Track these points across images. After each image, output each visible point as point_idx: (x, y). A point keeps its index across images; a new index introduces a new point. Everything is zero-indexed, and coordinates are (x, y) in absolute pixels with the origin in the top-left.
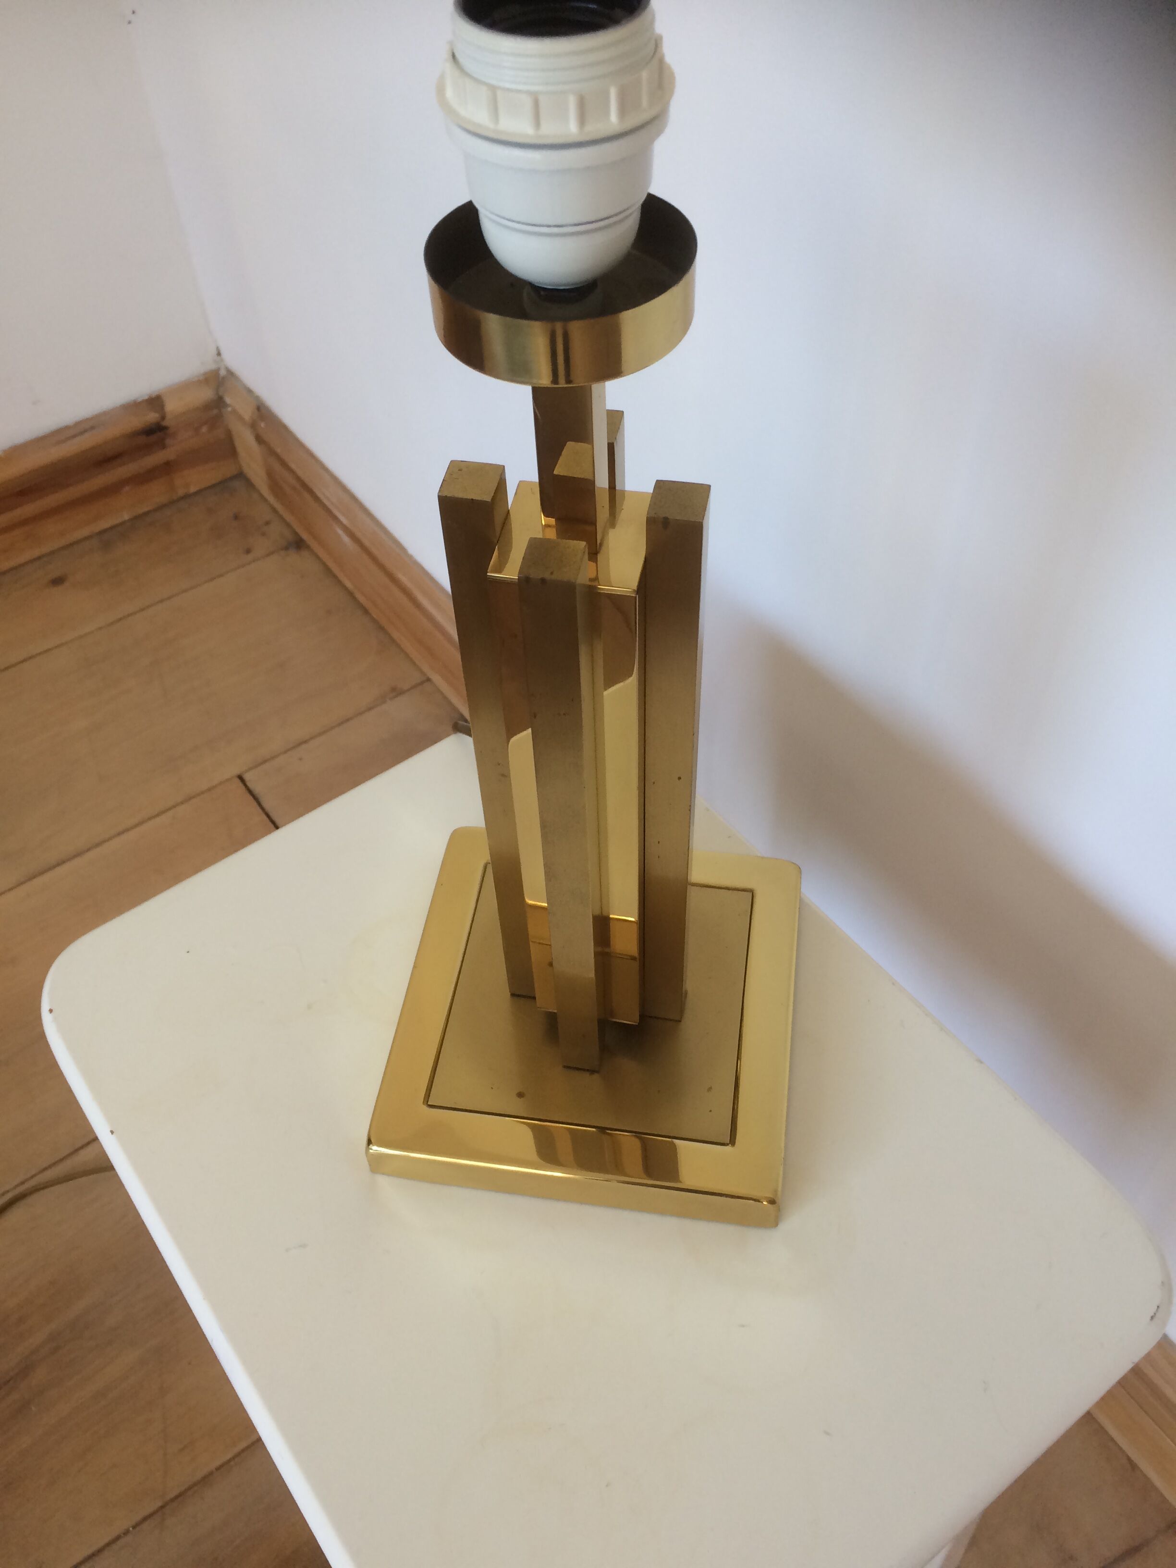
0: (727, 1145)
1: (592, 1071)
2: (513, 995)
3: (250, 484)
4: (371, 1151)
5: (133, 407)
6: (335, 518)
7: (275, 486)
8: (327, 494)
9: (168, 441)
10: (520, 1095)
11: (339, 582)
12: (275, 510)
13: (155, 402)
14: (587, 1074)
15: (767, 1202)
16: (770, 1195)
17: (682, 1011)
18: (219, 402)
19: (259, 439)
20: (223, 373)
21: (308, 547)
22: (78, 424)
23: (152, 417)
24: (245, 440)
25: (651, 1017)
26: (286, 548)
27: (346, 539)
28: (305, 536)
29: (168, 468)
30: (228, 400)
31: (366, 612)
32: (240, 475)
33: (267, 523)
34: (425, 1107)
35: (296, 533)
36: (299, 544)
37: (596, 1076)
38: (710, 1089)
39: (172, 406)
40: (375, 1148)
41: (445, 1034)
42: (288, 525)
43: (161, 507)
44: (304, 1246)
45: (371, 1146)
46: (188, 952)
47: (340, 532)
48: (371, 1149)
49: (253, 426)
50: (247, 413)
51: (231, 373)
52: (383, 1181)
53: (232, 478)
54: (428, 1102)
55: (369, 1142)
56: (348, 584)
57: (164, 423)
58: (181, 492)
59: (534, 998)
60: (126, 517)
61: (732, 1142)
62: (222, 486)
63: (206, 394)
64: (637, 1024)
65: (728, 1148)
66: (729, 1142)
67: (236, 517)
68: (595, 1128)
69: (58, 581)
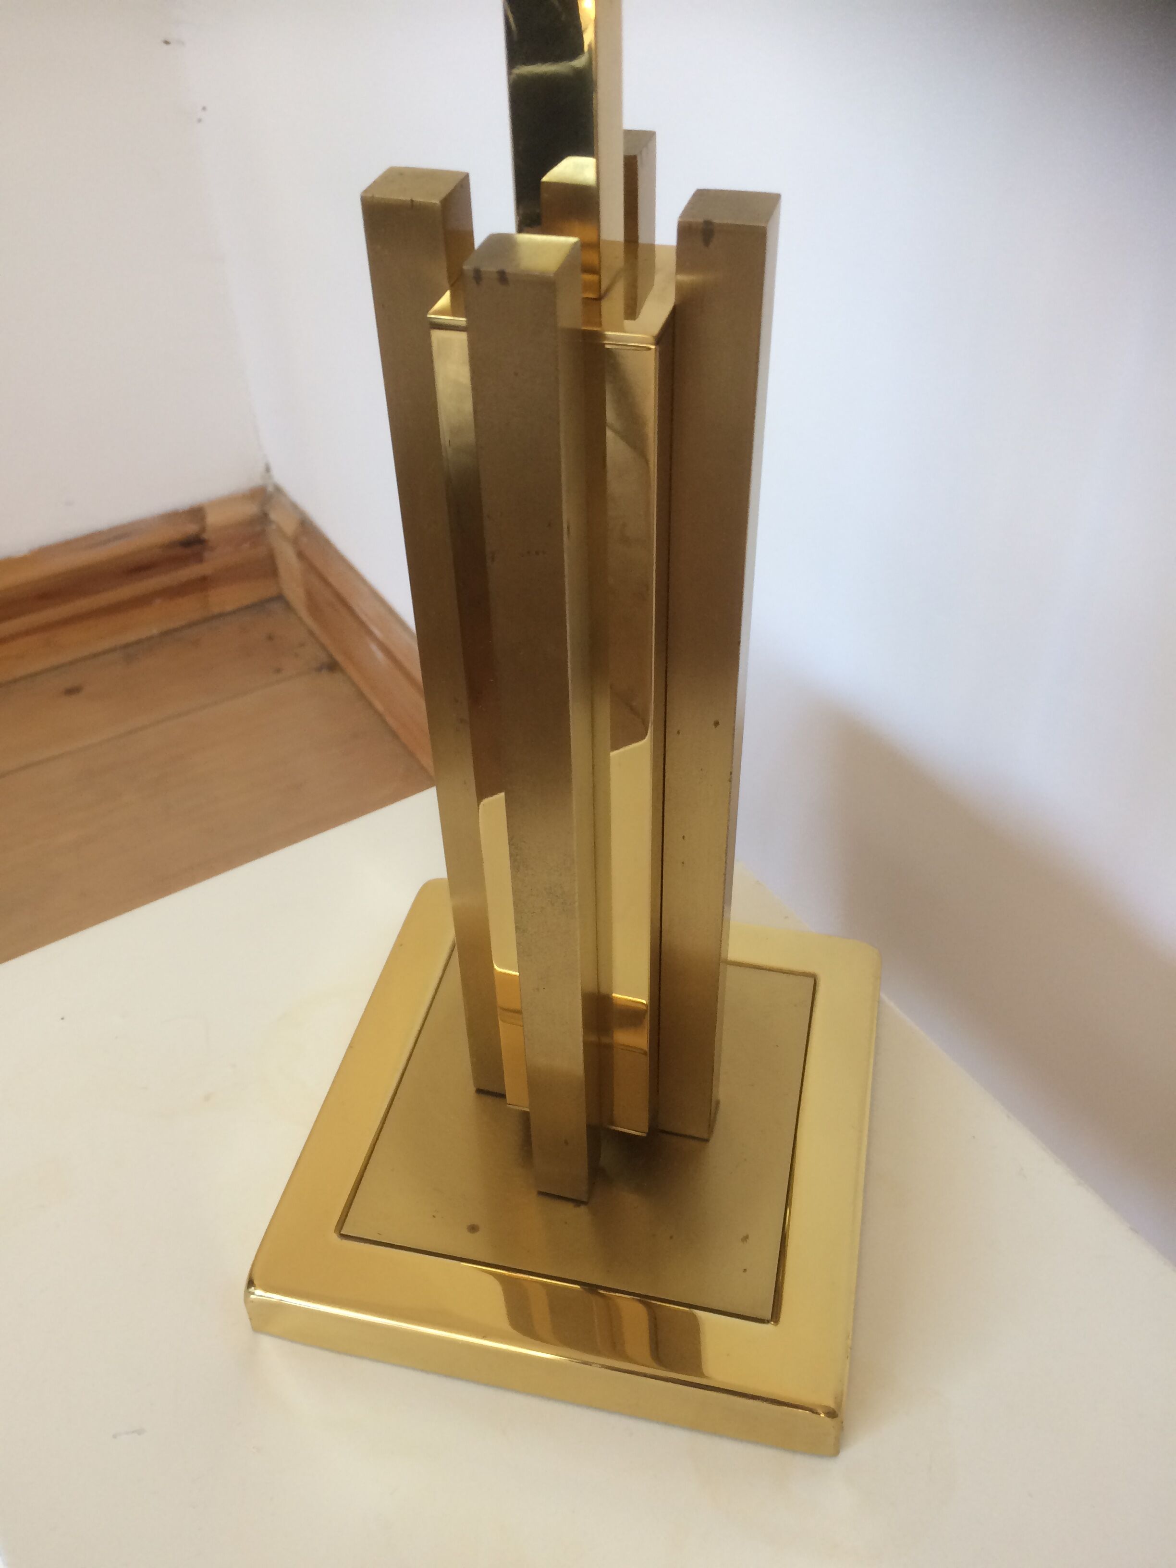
0: (768, 1322)
1: (578, 1202)
2: (479, 1091)
3: (288, 607)
4: (252, 1296)
5: (172, 517)
6: (370, 633)
7: (314, 607)
8: (364, 608)
9: (207, 555)
10: (473, 1229)
11: (370, 705)
12: (311, 633)
13: (196, 513)
14: (570, 1206)
15: (824, 1413)
16: (831, 1403)
17: (711, 1127)
18: (263, 518)
19: (301, 555)
20: (270, 489)
21: (342, 671)
22: (111, 530)
23: (191, 528)
24: (287, 556)
25: (667, 1133)
26: (319, 669)
27: (380, 655)
28: (339, 658)
29: (203, 584)
30: (273, 516)
31: (395, 735)
32: (280, 598)
33: (302, 645)
34: (335, 1237)
35: (330, 656)
36: (333, 666)
37: (583, 1209)
38: (745, 1238)
39: (213, 519)
40: (259, 1293)
41: (377, 1139)
42: (323, 647)
43: (191, 625)
44: (140, 1432)
45: (252, 1289)
46: (62, 1019)
47: (374, 647)
48: (253, 1294)
49: (295, 541)
50: (290, 526)
51: (278, 490)
52: (267, 1343)
53: (271, 600)
54: (340, 1231)
55: (251, 1283)
56: (380, 707)
57: (205, 536)
58: (216, 610)
59: (503, 1096)
60: (155, 631)
61: (775, 1317)
62: (260, 606)
63: (251, 509)
64: (644, 1135)
65: (770, 1327)
66: (769, 1317)
67: (270, 638)
68: (578, 1285)
69: (72, 691)
